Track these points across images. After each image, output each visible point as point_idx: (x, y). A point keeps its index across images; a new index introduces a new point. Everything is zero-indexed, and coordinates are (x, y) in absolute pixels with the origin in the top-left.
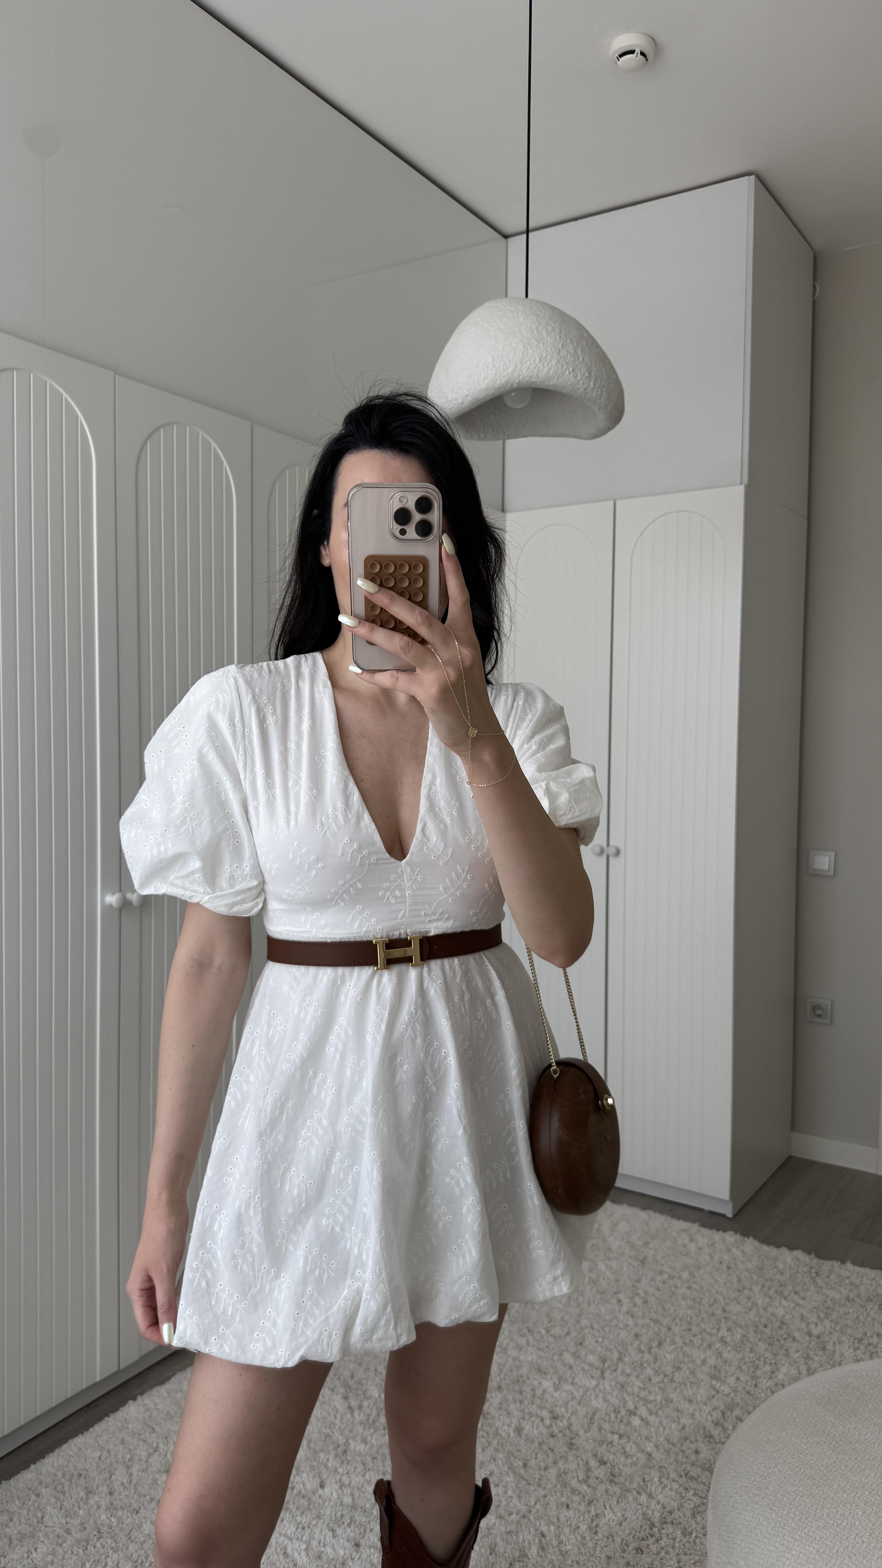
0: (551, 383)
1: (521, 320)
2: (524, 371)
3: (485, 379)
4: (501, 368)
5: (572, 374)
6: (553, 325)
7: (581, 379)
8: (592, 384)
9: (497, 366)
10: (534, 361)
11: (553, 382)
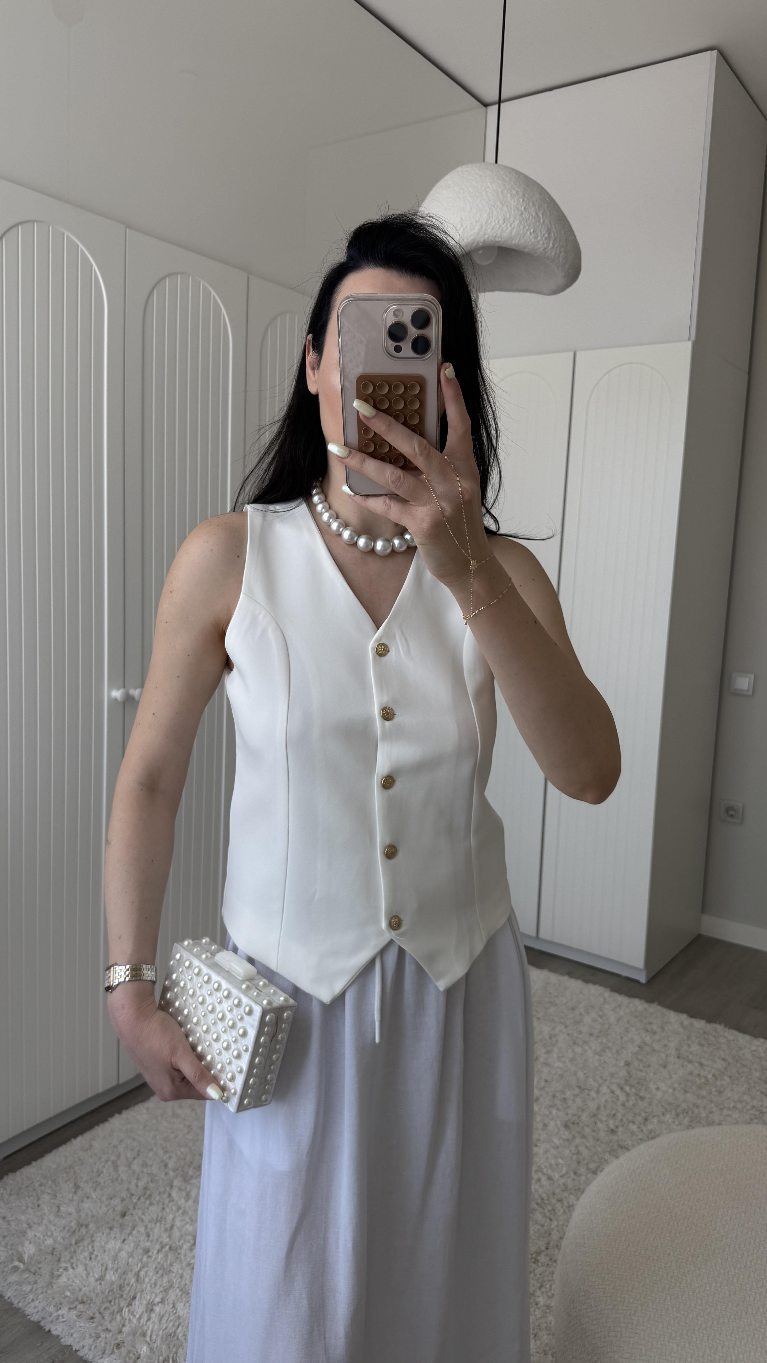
1: (489, 184)
5: (532, 235)
6: (517, 188)
7: (541, 239)
8: (551, 244)
9: (465, 226)
10: (499, 222)
11: (515, 242)
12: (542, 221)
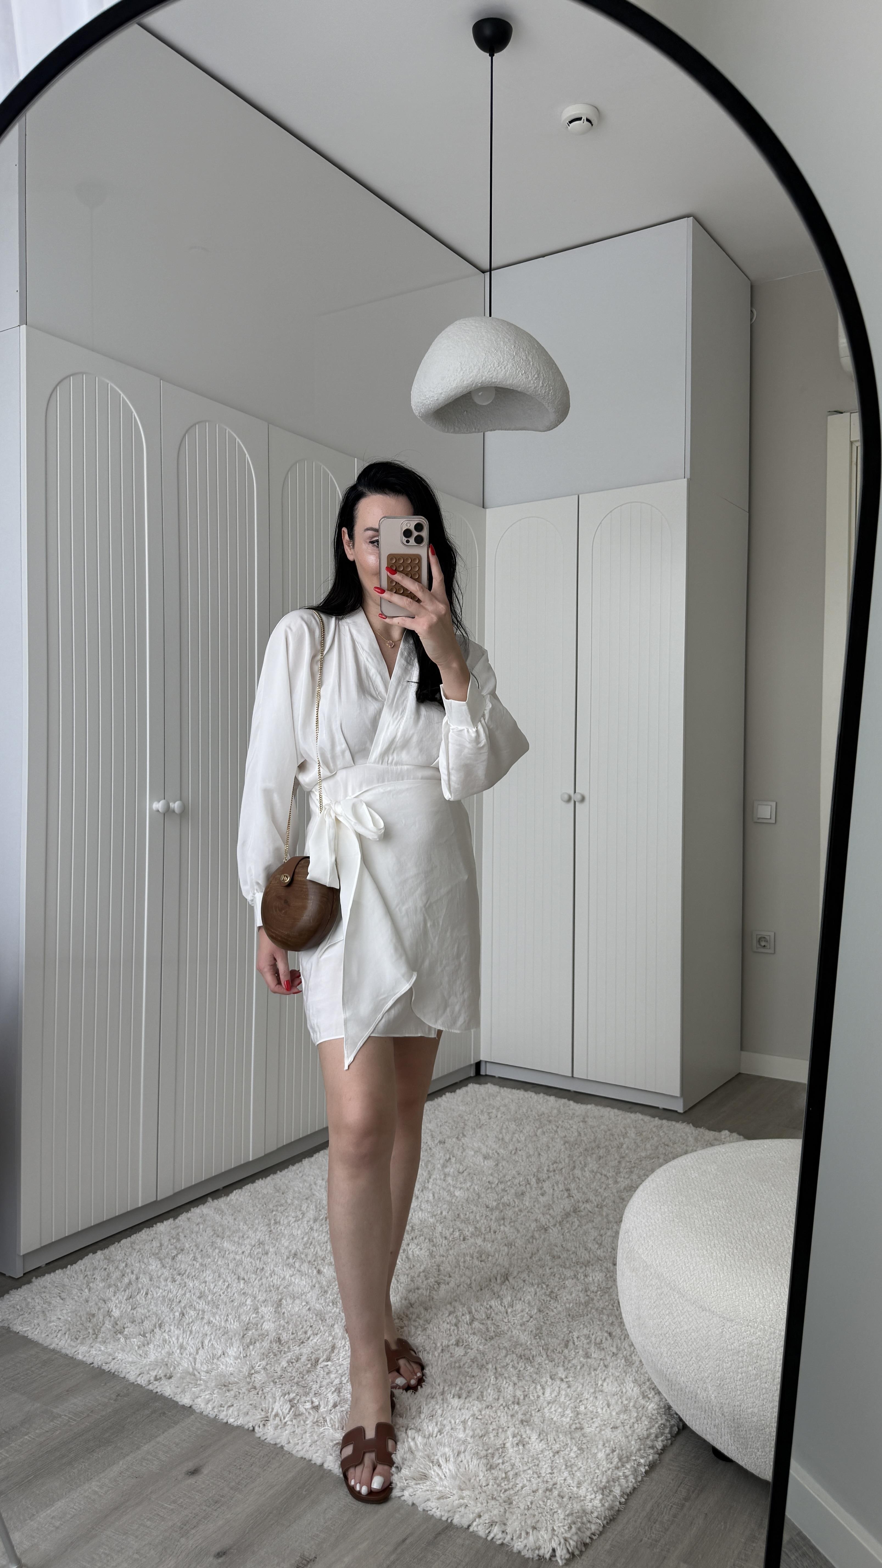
0: (508, 382)
1: (484, 333)
2: (486, 373)
3: (454, 380)
4: (468, 371)
5: (524, 376)
6: (509, 337)
7: (532, 379)
8: (541, 383)
9: (464, 369)
10: (494, 365)
11: (509, 382)
12: (531, 364)
